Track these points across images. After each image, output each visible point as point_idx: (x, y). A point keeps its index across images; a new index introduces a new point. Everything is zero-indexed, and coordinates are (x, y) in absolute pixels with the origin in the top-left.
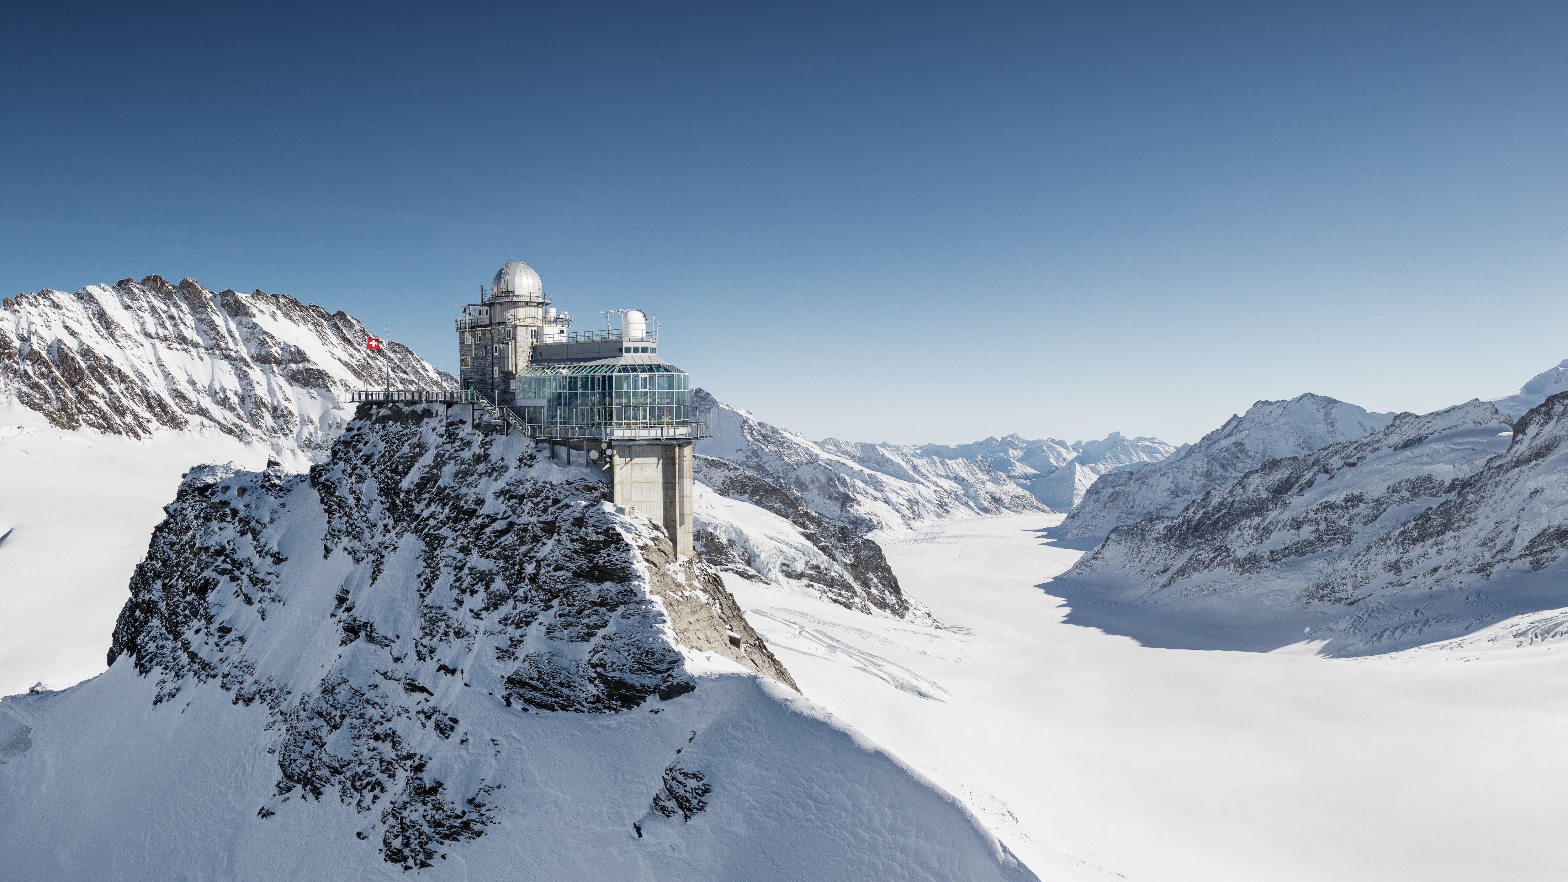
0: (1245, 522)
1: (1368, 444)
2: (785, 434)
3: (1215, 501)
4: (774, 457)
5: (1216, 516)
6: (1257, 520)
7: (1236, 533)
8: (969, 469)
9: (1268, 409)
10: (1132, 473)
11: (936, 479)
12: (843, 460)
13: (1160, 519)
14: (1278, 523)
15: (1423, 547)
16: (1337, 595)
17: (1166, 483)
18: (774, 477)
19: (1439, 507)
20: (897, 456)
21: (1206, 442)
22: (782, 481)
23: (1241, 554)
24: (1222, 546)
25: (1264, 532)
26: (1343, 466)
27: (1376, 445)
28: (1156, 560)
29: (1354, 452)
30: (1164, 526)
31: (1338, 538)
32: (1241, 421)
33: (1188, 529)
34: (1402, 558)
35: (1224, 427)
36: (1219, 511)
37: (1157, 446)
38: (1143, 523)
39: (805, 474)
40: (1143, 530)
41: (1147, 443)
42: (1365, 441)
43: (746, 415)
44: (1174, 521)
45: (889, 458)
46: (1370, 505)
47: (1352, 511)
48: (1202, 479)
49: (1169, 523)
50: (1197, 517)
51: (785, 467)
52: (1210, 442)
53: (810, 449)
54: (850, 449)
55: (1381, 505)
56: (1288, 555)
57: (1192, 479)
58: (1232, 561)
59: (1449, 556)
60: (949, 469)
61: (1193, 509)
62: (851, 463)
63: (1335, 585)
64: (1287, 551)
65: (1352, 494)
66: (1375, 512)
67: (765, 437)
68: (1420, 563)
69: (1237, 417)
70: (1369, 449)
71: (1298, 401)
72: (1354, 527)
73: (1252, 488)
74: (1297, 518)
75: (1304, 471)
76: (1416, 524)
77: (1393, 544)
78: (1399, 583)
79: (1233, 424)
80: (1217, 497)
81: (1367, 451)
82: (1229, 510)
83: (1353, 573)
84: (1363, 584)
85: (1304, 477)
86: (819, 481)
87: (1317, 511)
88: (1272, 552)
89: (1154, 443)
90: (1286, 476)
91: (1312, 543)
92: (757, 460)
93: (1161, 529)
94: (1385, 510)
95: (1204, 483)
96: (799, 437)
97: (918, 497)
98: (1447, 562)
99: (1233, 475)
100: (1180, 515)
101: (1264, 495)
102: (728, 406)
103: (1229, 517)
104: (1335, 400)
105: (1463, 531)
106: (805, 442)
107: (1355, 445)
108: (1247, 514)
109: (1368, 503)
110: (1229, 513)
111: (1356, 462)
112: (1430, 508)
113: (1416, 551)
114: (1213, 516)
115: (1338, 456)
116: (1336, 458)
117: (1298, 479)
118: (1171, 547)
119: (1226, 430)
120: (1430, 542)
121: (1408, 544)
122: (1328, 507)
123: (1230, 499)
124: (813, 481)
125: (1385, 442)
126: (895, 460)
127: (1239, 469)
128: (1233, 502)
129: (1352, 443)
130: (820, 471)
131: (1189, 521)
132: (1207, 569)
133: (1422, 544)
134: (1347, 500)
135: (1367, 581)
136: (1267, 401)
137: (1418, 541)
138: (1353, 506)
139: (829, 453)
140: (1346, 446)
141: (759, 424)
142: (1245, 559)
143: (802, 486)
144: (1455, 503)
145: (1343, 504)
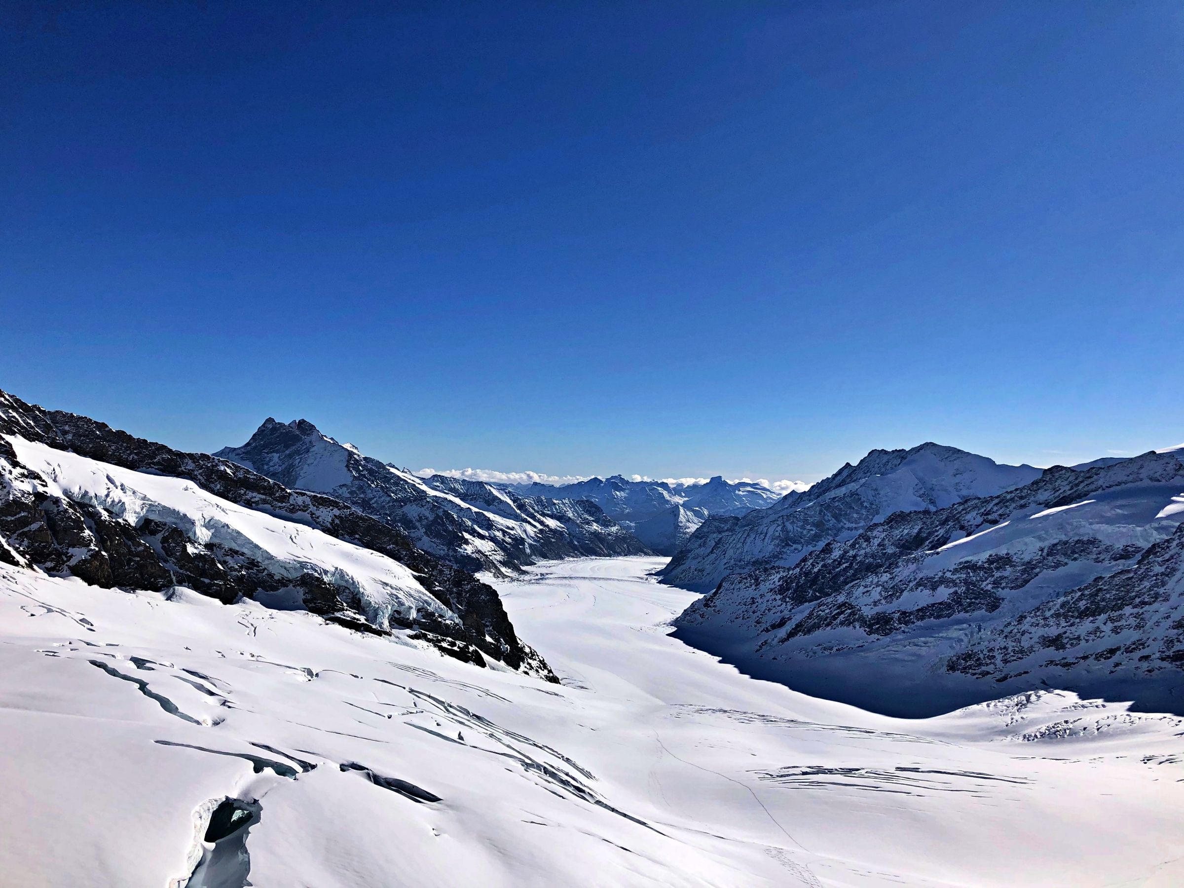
0: (872, 578)
1: (1012, 499)
2: (392, 470)
3: (836, 554)
4: (381, 493)
5: (837, 570)
6: (886, 577)
7: (861, 589)
8: (575, 509)
9: (885, 458)
10: (737, 519)
11: (542, 519)
12: (450, 497)
13: (775, 569)
14: (910, 581)
15: (1092, 622)
16: (984, 668)
17: (775, 530)
18: (380, 514)
19: (1113, 577)
20: (505, 495)
21: (816, 491)
22: (389, 518)
23: (868, 612)
24: (846, 603)
25: (894, 592)
26: (982, 523)
27: (1022, 502)
28: (772, 612)
29: (995, 508)
30: (779, 576)
31: (980, 603)
32: (855, 470)
33: (806, 581)
34: (1065, 633)
35: (835, 476)
36: (840, 564)
37: (759, 491)
38: (757, 572)
39: (412, 511)
40: (757, 579)
41: (749, 489)
42: (1009, 497)
43: (352, 449)
44: (791, 572)
45: (497, 497)
46: (1019, 568)
47: (997, 574)
48: (814, 529)
49: (784, 574)
50: (816, 570)
51: (391, 504)
52: (821, 490)
53: (417, 485)
54: (458, 486)
55: (1033, 569)
56: (922, 618)
57: (803, 527)
58: (858, 620)
59: (1130, 636)
60: (556, 509)
61: (811, 561)
62: (457, 501)
63: (981, 656)
64: (922, 613)
65: (996, 555)
66: (1025, 576)
67: (371, 471)
68: (1091, 641)
69: (850, 465)
70: (1014, 505)
71: (918, 451)
72: (1000, 593)
73: (876, 542)
74: (932, 578)
75: (937, 526)
76: (1082, 595)
77: (1052, 616)
78: (1063, 661)
79: (845, 474)
80: (837, 550)
81: (1011, 508)
82: (851, 564)
83: (1003, 645)
84: (1015, 658)
85: (936, 534)
86: (427, 518)
87: (955, 571)
88: (904, 613)
89: (757, 488)
90: (916, 531)
91: (948, 606)
92: (362, 496)
93: (776, 580)
94: (1037, 575)
95: (816, 533)
96: (406, 473)
97: (524, 536)
98: (1128, 643)
99: (846, 526)
100: (797, 566)
101: (890, 550)
102: (332, 439)
103: (852, 571)
104: (959, 451)
105: (1147, 607)
106: (412, 478)
107: (996, 501)
108: (872, 569)
109: (1015, 566)
110: (851, 566)
111: (998, 519)
112: (1101, 578)
113: (1086, 626)
114: (834, 569)
115: (976, 512)
116: (974, 513)
117: (930, 534)
118: (788, 599)
119: (837, 479)
120: (1103, 617)
121: (1072, 617)
122: (967, 567)
123: (851, 553)
124: (420, 519)
125: (1032, 498)
126: (502, 498)
127: (853, 520)
128: (855, 557)
129: (992, 498)
130: (427, 508)
131: (807, 574)
132: (830, 627)
133: (1091, 618)
134: (990, 561)
135: (1020, 655)
136: (883, 450)
137: (1086, 615)
138: (997, 569)
139: (436, 490)
140: (985, 502)
141: (365, 459)
142: (873, 618)
143: (408, 523)
144: (1136, 573)
145: (986, 565)
